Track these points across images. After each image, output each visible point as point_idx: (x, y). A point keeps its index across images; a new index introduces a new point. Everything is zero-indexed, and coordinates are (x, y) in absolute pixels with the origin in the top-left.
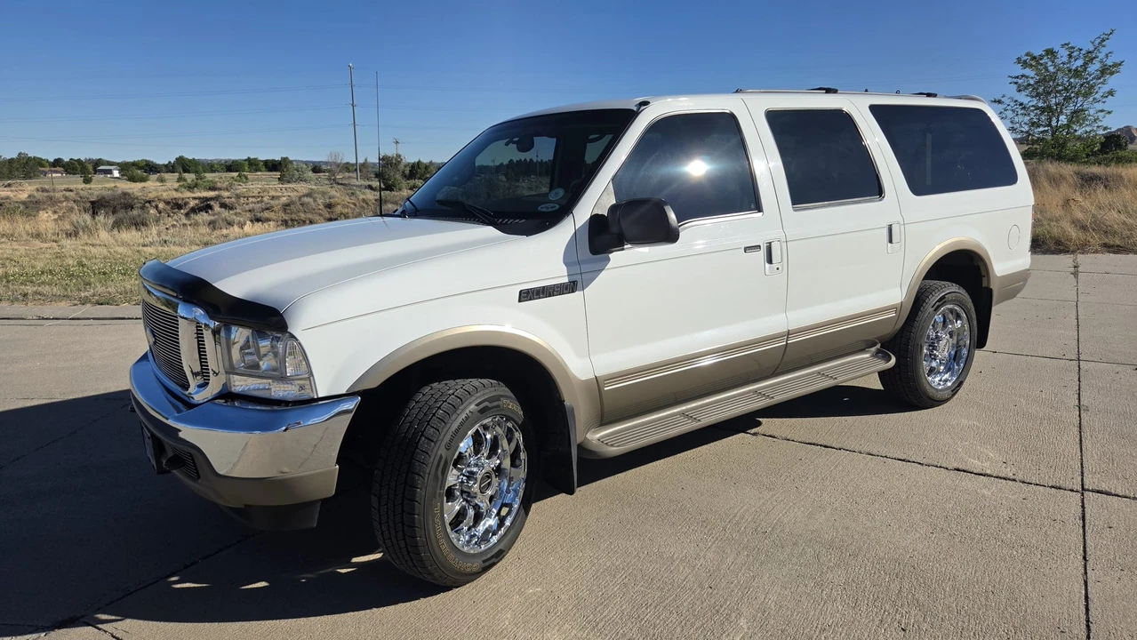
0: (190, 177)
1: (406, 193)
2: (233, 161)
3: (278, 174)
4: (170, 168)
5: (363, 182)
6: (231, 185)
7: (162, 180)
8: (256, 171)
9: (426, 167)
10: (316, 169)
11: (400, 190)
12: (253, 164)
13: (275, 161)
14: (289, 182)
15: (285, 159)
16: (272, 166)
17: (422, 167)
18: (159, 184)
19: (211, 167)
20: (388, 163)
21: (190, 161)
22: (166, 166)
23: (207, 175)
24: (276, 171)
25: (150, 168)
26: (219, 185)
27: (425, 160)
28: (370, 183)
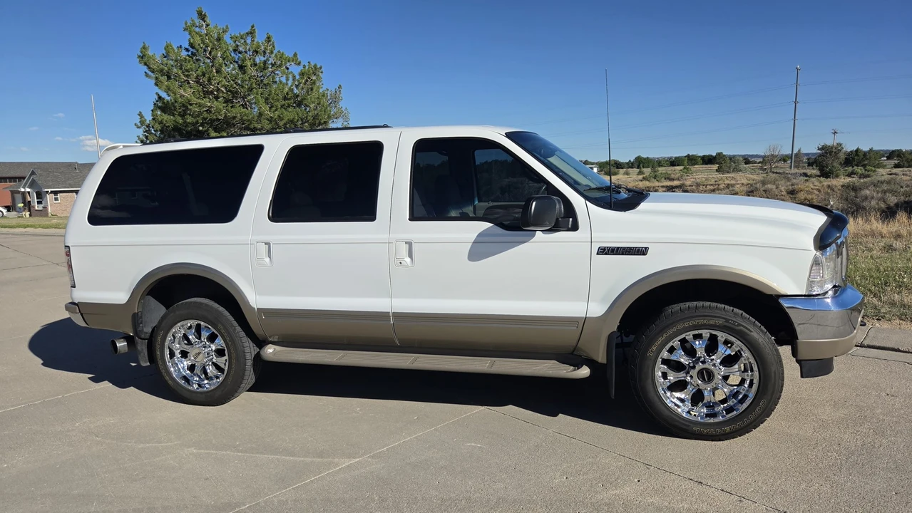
0: (647, 171)
1: (843, 180)
2: (676, 158)
3: (716, 167)
4: (630, 165)
5: (796, 171)
6: (682, 176)
7: (627, 174)
8: (695, 164)
9: (865, 154)
10: (747, 160)
11: (837, 176)
12: (692, 160)
13: (711, 156)
14: (728, 172)
15: (719, 154)
16: (708, 160)
17: (861, 155)
18: (626, 176)
19: (660, 163)
20: (827, 151)
21: (645, 159)
22: (627, 163)
23: (660, 169)
24: (713, 164)
25: (619, 165)
26: (672, 176)
27: (865, 148)
28: (805, 171)
